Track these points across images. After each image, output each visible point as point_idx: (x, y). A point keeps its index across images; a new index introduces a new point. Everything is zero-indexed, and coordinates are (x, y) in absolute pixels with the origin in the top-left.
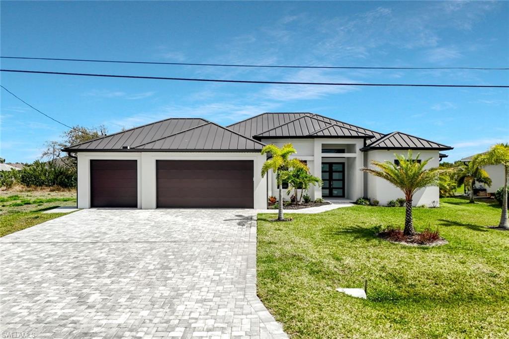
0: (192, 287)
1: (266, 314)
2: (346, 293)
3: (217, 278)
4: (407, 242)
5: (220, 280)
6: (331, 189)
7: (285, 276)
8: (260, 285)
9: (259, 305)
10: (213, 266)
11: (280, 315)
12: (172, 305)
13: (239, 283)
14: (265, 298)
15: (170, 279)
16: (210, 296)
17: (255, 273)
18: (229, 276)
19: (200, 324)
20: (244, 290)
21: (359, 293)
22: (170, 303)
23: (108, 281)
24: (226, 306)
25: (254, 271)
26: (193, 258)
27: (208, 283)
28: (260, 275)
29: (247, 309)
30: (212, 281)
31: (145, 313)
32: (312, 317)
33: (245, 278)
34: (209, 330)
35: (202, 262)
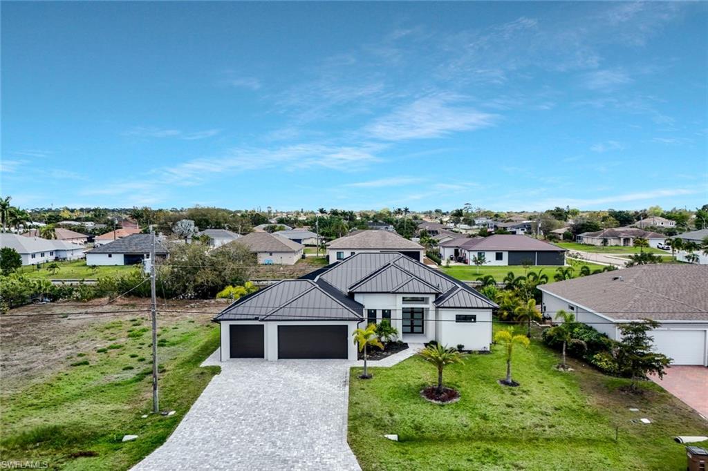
0: (319, 438)
1: (350, 451)
2: (389, 438)
3: (329, 432)
4: (436, 400)
5: (331, 433)
6: (412, 326)
7: (361, 429)
8: (349, 436)
9: (348, 447)
10: (326, 423)
11: (356, 452)
12: (312, 447)
13: (339, 435)
14: (351, 443)
15: (308, 432)
16: (327, 442)
17: (347, 428)
18: (334, 430)
19: (325, 456)
20: (341, 439)
21: (394, 437)
22: (311, 446)
23: (279, 433)
24: (334, 448)
25: (346, 426)
26: (315, 417)
27: (325, 435)
28: (349, 430)
29: (343, 449)
30: (327, 434)
31: (303, 451)
32: (368, 453)
33: (342, 431)
34: (329, 459)
35: (321, 420)
